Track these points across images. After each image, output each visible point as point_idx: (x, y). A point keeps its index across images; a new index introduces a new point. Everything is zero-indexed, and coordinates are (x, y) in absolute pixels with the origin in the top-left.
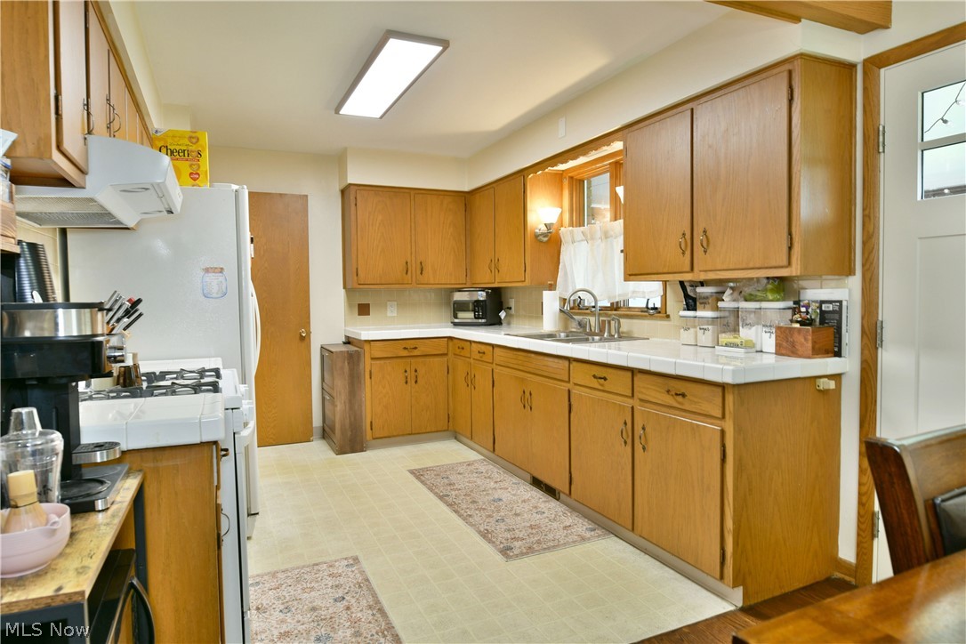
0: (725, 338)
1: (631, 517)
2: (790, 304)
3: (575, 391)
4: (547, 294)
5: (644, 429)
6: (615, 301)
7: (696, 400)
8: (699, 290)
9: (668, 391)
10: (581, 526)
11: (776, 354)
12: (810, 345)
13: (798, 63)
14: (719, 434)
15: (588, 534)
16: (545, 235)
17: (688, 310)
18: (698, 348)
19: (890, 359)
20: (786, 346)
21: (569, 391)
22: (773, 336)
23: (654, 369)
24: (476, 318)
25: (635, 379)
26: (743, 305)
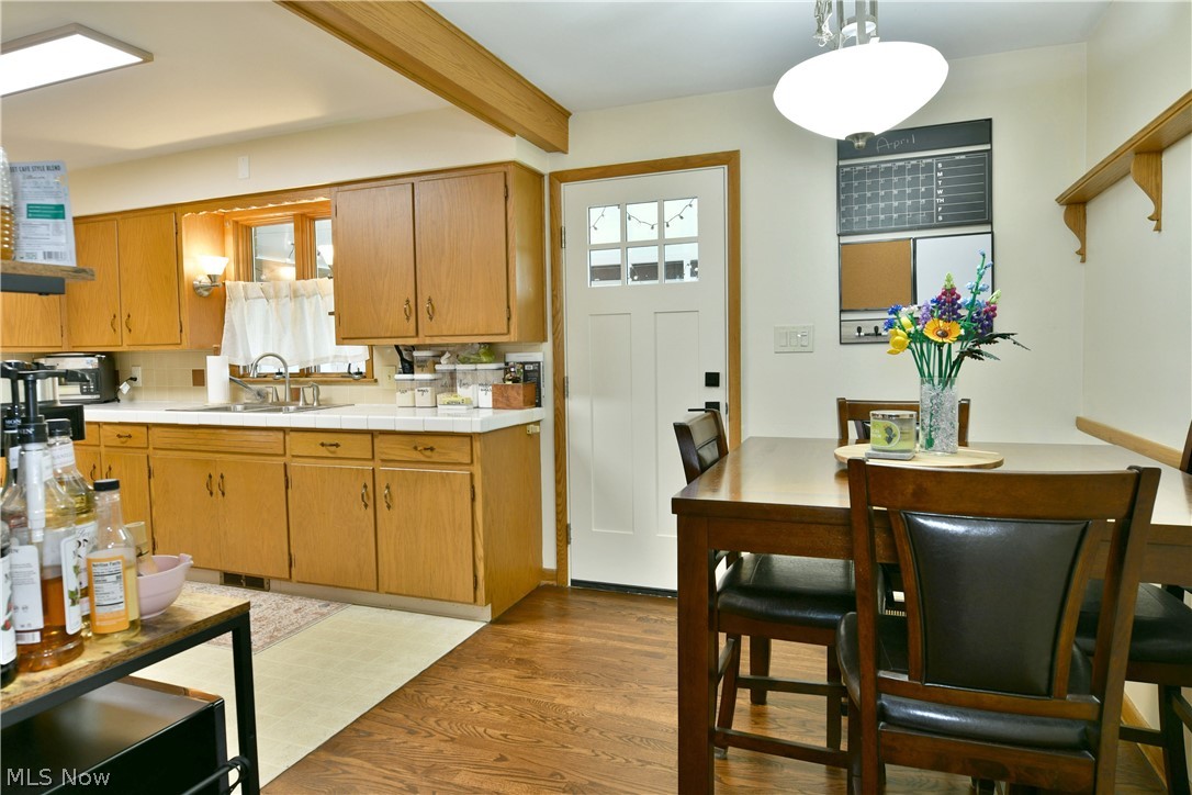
0: (443, 398)
1: (375, 578)
2: (502, 365)
3: (295, 464)
4: (211, 360)
5: (388, 487)
6: (305, 367)
7: (443, 451)
8: (416, 354)
9: (416, 448)
10: (313, 606)
11: (494, 407)
12: (521, 398)
13: (511, 167)
14: (469, 477)
15: (325, 610)
16: (207, 288)
17: (404, 373)
18: (417, 410)
19: (574, 405)
20: (501, 402)
21: (285, 465)
22: (490, 394)
23: (399, 428)
24: (83, 393)
25: (376, 440)
26: (460, 367)
